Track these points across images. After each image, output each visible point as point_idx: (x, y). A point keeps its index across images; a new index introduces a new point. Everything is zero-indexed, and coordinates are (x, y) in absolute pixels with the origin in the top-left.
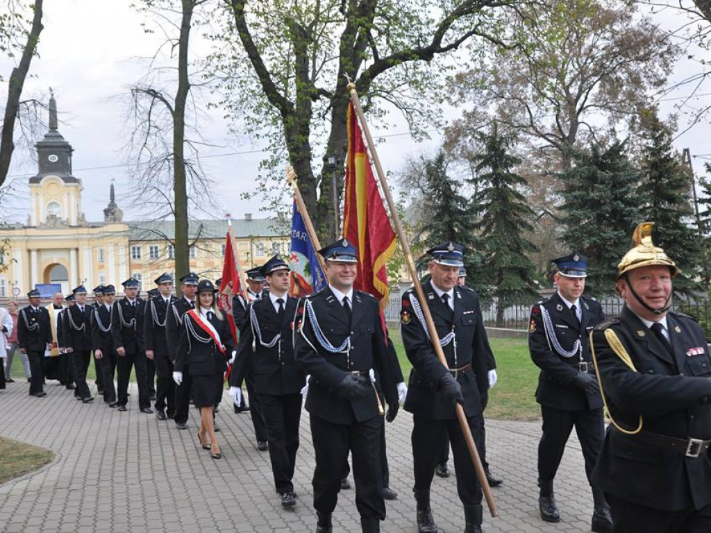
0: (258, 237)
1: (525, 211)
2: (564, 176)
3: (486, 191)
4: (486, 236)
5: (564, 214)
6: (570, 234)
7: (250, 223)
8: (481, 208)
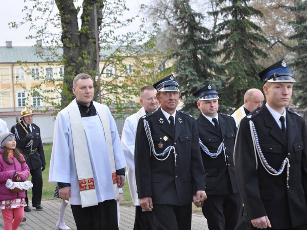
0: (26, 62)
1: (261, 40)
2: (295, 8)
3: (226, 23)
4: (226, 63)
5: (295, 43)
6: (300, 60)
7: (10, 50)
8: (222, 38)
